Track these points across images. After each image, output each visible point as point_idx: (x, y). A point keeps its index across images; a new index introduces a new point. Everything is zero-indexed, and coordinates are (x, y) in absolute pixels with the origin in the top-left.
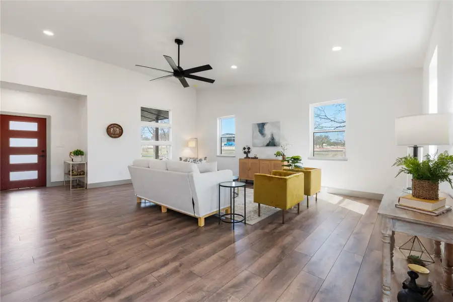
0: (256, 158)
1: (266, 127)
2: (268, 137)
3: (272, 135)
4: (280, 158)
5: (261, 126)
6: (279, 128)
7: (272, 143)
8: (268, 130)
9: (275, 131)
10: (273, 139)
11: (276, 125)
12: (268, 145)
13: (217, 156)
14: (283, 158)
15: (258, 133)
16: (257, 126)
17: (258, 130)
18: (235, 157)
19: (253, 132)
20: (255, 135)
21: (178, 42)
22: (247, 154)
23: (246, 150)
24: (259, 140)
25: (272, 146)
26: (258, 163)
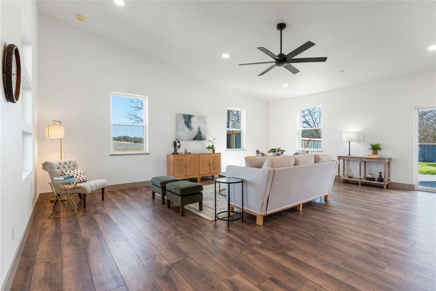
0: (187, 153)
1: (193, 120)
2: (195, 130)
3: (199, 129)
4: (211, 151)
5: (188, 119)
6: (205, 123)
7: (199, 137)
8: (194, 123)
9: (202, 126)
10: (200, 133)
11: (202, 119)
12: (195, 139)
13: (111, 155)
14: (214, 152)
15: (185, 125)
16: (182, 117)
17: (183, 121)
18: (149, 154)
19: (177, 123)
20: (180, 126)
21: (281, 26)
22: (176, 150)
23: (178, 144)
24: (185, 133)
25: (198, 140)
26: (197, 157)
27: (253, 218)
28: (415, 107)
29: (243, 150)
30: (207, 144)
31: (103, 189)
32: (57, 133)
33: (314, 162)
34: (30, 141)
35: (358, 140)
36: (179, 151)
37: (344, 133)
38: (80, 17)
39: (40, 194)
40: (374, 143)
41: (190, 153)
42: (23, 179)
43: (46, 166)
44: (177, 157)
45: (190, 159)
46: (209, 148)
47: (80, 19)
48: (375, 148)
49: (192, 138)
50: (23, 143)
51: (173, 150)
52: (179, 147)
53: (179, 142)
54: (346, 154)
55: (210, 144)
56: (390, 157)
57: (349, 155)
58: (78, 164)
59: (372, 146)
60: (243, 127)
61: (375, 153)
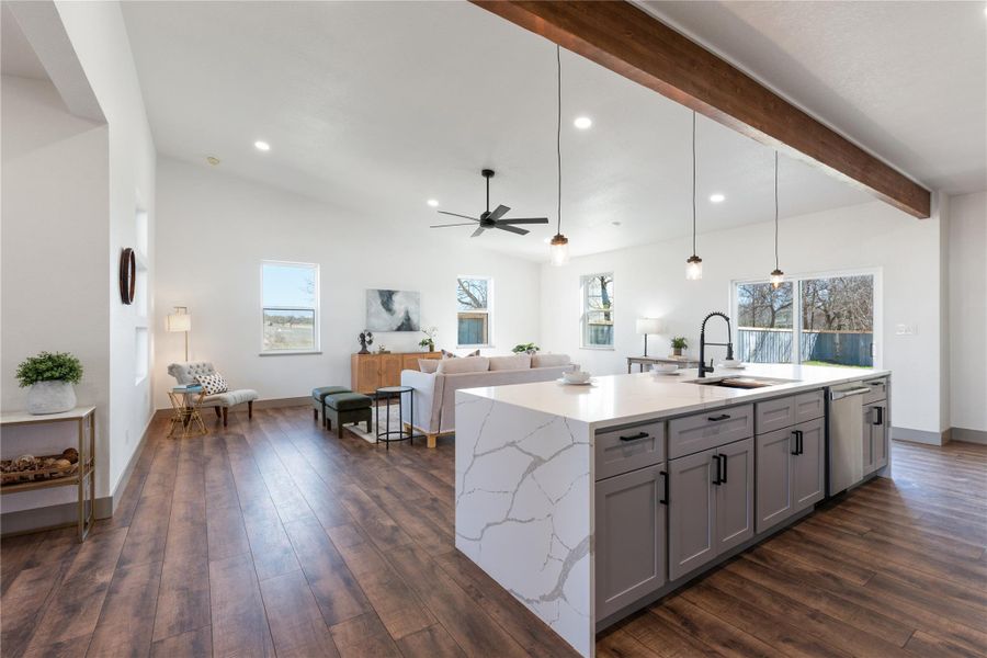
0: (383, 352)
1: (396, 298)
2: (399, 317)
3: (407, 313)
4: (426, 349)
5: (387, 297)
6: (417, 302)
7: (407, 326)
8: (399, 304)
9: (411, 308)
10: (408, 319)
11: (414, 297)
12: (400, 329)
13: (261, 355)
14: (432, 348)
15: (381, 307)
16: (377, 294)
17: (379, 302)
18: (320, 353)
19: (369, 304)
20: (373, 310)
21: (488, 173)
22: (364, 347)
23: (367, 339)
24: (382, 319)
25: (406, 330)
26: (400, 359)
27: (423, 439)
28: (732, 281)
29: (491, 347)
30: (419, 337)
31: (250, 403)
32: (182, 324)
33: (529, 366)
34: (144, 337)
35: (660, 332)
36: (370, 348)
37: (637, 321)
38: (213, 160)
39: (158, 411)
40: (678, 337)
41: (388, 352)
42: (137, 383)
43: (173, 370)
44: (366, 358)
45: (388, 362)
46: (424, 343)
47: (213, 163)
48: (679, 345)
49: (395, 328)
50: (137, 339)
51: (360, 348)
52: (370, 342)
53: (370, 335)
54: (640, 355)
55: (426, 337)
57: (646, 355)
58: (215, 368)
59: (674, 341)
60: (491, 309)
61: (678, 353)
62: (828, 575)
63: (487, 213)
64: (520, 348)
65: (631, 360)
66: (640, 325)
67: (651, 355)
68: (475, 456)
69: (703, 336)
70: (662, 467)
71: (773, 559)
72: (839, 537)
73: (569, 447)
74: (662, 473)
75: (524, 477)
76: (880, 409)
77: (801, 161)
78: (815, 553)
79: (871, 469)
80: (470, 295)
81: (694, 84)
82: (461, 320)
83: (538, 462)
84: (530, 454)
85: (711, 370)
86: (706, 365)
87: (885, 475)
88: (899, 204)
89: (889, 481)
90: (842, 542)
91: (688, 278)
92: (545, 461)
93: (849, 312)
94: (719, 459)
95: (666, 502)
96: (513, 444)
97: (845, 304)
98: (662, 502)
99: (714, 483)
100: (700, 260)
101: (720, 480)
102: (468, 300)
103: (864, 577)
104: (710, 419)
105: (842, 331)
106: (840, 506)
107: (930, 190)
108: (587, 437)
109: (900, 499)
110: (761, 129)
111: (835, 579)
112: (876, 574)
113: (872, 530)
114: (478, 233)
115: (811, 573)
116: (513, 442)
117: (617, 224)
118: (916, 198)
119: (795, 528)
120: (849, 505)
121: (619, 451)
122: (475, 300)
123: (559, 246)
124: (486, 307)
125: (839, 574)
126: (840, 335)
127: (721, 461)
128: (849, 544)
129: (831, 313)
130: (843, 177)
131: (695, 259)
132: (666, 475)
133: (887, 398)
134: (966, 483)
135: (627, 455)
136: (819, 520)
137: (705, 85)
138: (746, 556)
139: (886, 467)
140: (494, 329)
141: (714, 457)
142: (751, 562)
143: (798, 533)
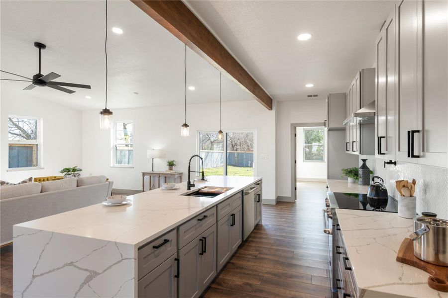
21: (40, 46)
28: (197, 131)
33: (76, 186)
35: (161, 157)
37: (148, 151)
40: (171, 160)
48: (171, 165)
56: (181, 172)
57: (153, 171)
59: (169, 162)
60: (40, 140)
61: (171, 169)
62: (247, 284)
63: (39, 75)
64: (67, 170)
65: (144, 174)
66: (150, 153)
67: (156, 170)
68: (34, 277)
69: (189, 167)
70: (175, 256)
71: (225, 283)
72: (249, 261)
73: (119, 262)
74: (176, 259)
75: (81, 287)
76: (259, 195)
77: (233, 81)
78: (241, 273)
79: (257, 222)
80: (19, 128)
81: (190, 34)
82: (11, 147)
83: (93, 275)
84: (86, 270)
85: (193, 186)
86: (191, 183)
87: (260, 223)
88: (264, 104)
89: (261, 225)
90: (249, 263)
91: (182, 135)
92: (99, 274)
93: (240, 143)
94: (202, 240)
95: (177, 276)
96: (71, 264)
97: (239, 139)
98: (175, 276)
99: (200, 254)
100: (188, 126)
101: (203, 252)
102: (18, 132)
103: (260, 280)
104: (199, 220)
105: (238, 152)
106: (247, 244)
107: (272, 98)
108: (132, 254)
109: (266, 234)
110: (219, 64)
111: (250, 285)
112: (263, 276)
113: (259, 254)
114: (29, 88)
115: (240, 286)
116: (72, 263)
117: (137, 93)
118: (268, 101)
119: (231, 261)
120: (249, 243)
121: (153, 255)
122: (24, 131)
123: (106, 116)
124: (35, 138)
125: (251, 282)
126: (237, 153)
127: (203, 241)
128: (252, 264)
129: (233, 143)
130: (247, 90)
131: (186, 125)
132: (177, 260)
133: (261, 190)
134: (284, 221)
135: (156, 256)
136: (240, 254)
137: (196, 36)
138: (213, 286)
139: (261, 220)
140: (42, 156)
141: (200, 240)
142: (216, 288)
143: (233, 264)
